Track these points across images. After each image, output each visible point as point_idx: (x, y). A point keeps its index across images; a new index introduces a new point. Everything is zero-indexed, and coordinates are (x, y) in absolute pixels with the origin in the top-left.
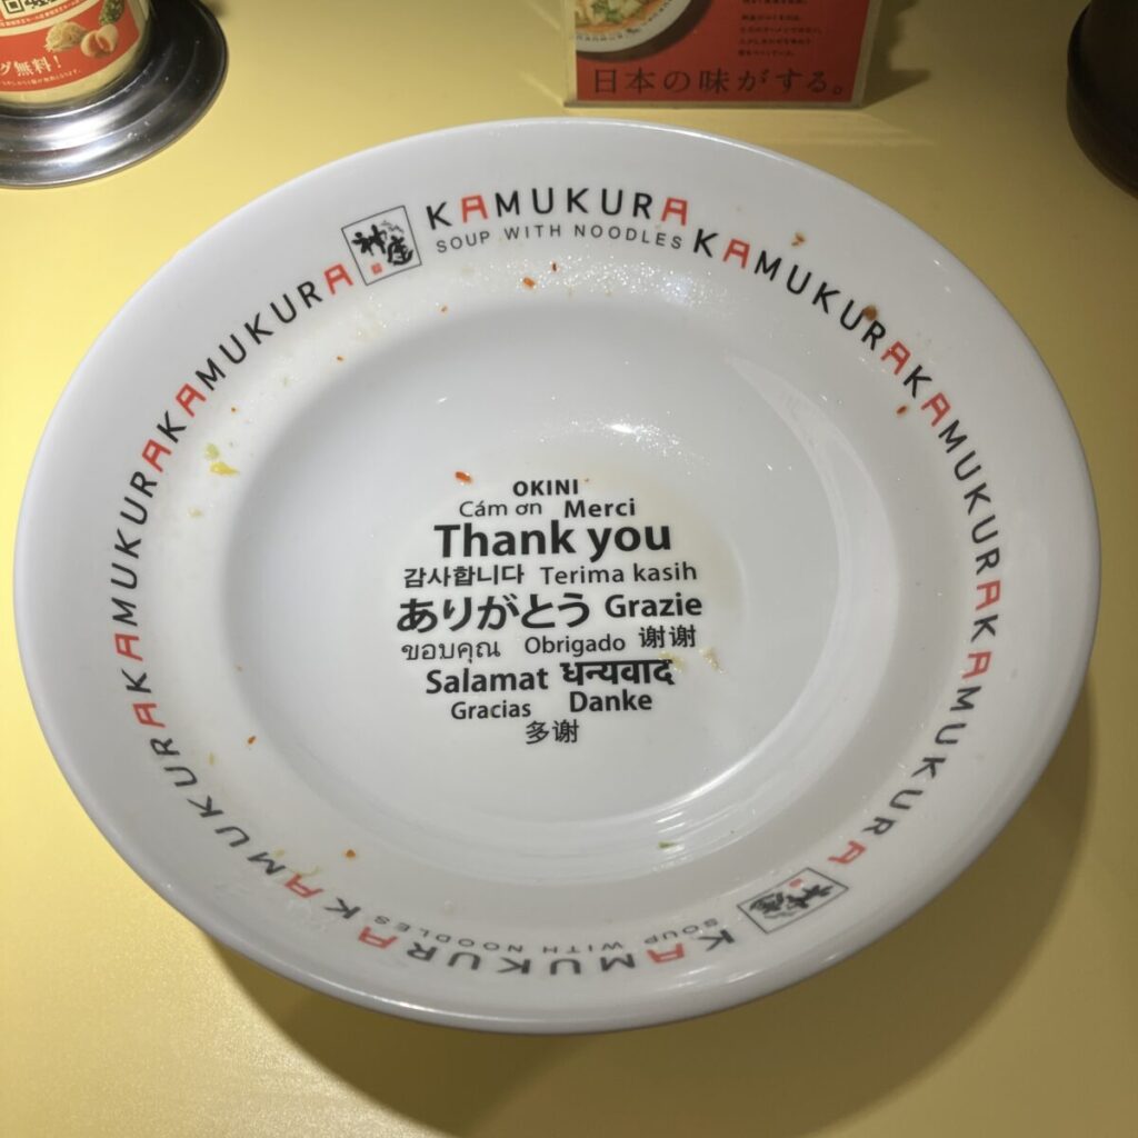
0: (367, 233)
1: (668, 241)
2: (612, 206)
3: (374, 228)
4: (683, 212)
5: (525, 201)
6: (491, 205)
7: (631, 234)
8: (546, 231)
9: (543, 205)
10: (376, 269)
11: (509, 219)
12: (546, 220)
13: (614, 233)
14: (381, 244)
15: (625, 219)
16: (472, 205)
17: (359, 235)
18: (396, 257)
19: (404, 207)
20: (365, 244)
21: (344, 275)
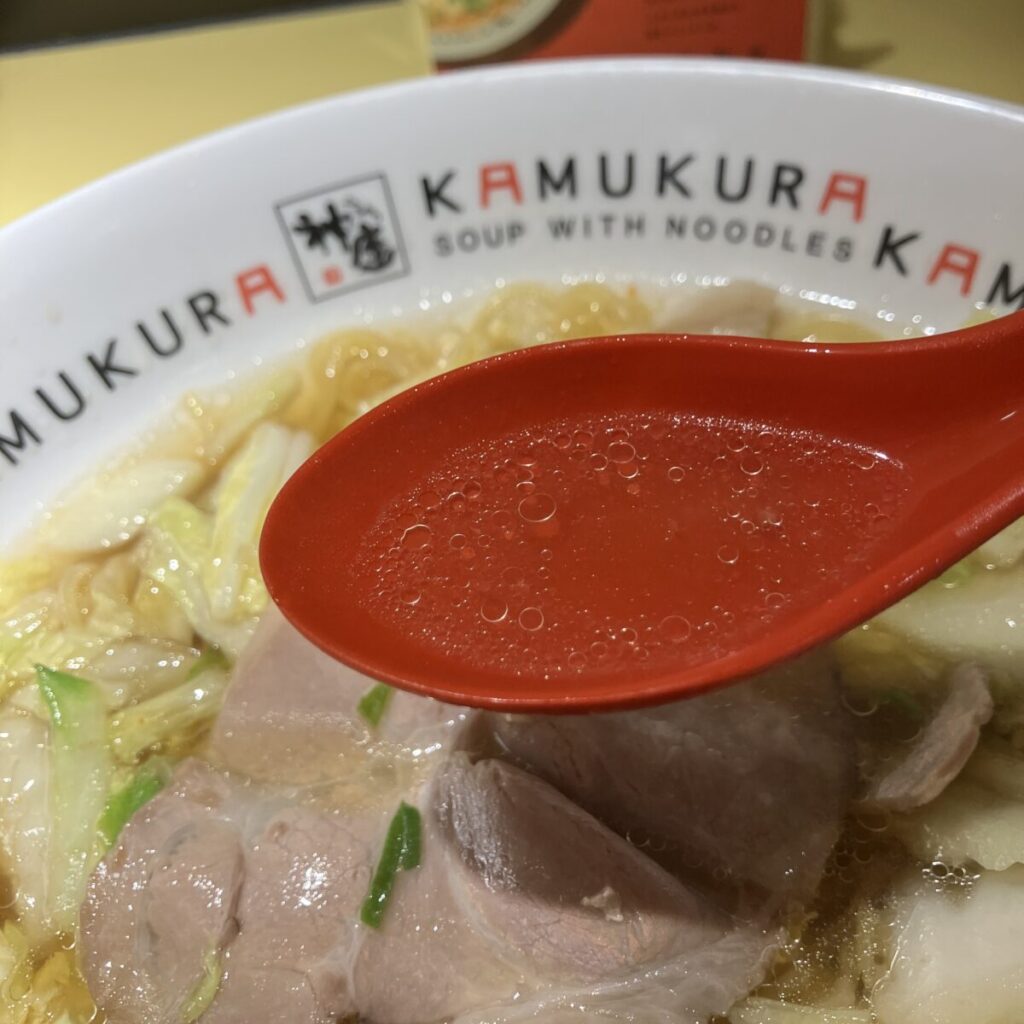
0: (319, 215)
1: (829, 246)
2: (733, 184)
3: (331, 209)
4: (858, 198)
5: (587, 174)
6: (528, 178)
7: (764, 235)
8: (618, 227)
9: (617, 180)
10: (332, 276)
11: (559, 204)
12: (621, 208)
13: (736, 232)
14: (341, 234)
15: (756, 208)
16: (497, 179)
17: (304, 218)
18: (367, 258)
19: (381, 177)
20: (315, 234)
21: (269, 283)
